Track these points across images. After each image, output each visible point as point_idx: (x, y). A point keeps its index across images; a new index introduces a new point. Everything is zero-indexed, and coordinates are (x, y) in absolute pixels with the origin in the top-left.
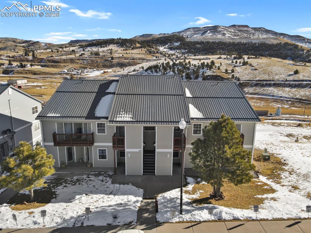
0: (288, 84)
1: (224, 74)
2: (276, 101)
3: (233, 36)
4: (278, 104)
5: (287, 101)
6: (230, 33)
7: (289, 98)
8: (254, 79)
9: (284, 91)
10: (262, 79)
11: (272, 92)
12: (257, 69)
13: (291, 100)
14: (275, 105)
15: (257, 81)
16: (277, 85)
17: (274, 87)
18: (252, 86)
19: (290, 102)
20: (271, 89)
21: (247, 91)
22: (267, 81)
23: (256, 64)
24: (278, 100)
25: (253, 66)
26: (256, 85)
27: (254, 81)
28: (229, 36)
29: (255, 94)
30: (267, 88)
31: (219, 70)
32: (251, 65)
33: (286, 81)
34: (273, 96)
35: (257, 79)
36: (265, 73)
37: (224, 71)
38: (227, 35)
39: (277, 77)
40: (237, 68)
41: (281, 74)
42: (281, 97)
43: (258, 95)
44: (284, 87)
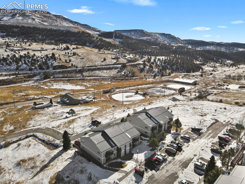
0: (104, 68)
1: (65, 63)
2: (103, 80)
3: (42, 22)
4: (105, 82)
5: (108, 79)
6: (38, 18)
7: (108, 77)
8: (85, 66)
9: (104, 73)
10: (89, 66)
11: (99, 74)
12: (84, 58)
13: (110, 78)
14: (104, 82)
15: (87, 67)
16: (99, 69)
17: (98, 71)
18: (86, 71)
19: (110, 80)
20: (97, 72)
21: (85, 75)
22: (92, 66)
23: (81, 54)
24: (104, 79)
25: (80, 56)
26: (89, 70)
27: (85, 67)
28: (39, 21)
29: (90, 76)
30: (95, 72)
31: (61, 61)
32: (78, 55)
33: (102, 65)
34: (100, 77)
35: (87, 65)
36: (89, 61)
37: (65, 61)
38: (37, 20)
39: (97, 64)
40: (71, 58)
41: (98, 61)
42: (104, 77)
43: (92, 77)
44: (103, 70)
